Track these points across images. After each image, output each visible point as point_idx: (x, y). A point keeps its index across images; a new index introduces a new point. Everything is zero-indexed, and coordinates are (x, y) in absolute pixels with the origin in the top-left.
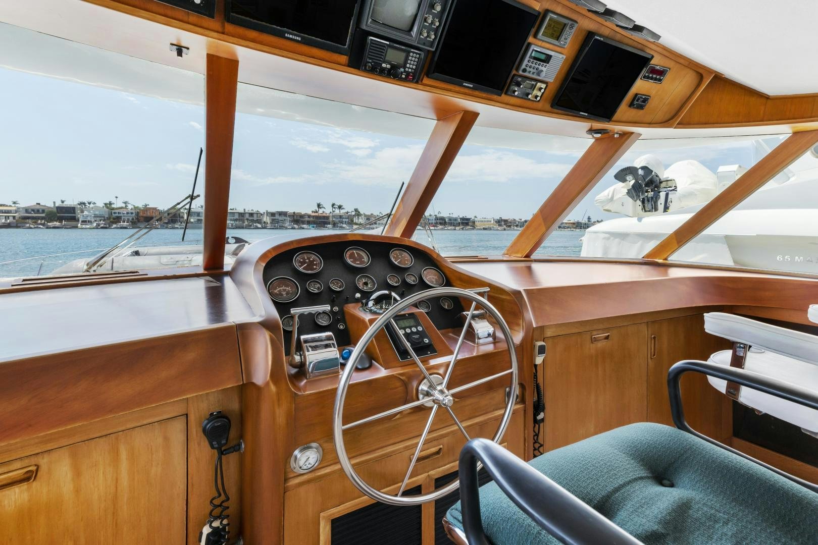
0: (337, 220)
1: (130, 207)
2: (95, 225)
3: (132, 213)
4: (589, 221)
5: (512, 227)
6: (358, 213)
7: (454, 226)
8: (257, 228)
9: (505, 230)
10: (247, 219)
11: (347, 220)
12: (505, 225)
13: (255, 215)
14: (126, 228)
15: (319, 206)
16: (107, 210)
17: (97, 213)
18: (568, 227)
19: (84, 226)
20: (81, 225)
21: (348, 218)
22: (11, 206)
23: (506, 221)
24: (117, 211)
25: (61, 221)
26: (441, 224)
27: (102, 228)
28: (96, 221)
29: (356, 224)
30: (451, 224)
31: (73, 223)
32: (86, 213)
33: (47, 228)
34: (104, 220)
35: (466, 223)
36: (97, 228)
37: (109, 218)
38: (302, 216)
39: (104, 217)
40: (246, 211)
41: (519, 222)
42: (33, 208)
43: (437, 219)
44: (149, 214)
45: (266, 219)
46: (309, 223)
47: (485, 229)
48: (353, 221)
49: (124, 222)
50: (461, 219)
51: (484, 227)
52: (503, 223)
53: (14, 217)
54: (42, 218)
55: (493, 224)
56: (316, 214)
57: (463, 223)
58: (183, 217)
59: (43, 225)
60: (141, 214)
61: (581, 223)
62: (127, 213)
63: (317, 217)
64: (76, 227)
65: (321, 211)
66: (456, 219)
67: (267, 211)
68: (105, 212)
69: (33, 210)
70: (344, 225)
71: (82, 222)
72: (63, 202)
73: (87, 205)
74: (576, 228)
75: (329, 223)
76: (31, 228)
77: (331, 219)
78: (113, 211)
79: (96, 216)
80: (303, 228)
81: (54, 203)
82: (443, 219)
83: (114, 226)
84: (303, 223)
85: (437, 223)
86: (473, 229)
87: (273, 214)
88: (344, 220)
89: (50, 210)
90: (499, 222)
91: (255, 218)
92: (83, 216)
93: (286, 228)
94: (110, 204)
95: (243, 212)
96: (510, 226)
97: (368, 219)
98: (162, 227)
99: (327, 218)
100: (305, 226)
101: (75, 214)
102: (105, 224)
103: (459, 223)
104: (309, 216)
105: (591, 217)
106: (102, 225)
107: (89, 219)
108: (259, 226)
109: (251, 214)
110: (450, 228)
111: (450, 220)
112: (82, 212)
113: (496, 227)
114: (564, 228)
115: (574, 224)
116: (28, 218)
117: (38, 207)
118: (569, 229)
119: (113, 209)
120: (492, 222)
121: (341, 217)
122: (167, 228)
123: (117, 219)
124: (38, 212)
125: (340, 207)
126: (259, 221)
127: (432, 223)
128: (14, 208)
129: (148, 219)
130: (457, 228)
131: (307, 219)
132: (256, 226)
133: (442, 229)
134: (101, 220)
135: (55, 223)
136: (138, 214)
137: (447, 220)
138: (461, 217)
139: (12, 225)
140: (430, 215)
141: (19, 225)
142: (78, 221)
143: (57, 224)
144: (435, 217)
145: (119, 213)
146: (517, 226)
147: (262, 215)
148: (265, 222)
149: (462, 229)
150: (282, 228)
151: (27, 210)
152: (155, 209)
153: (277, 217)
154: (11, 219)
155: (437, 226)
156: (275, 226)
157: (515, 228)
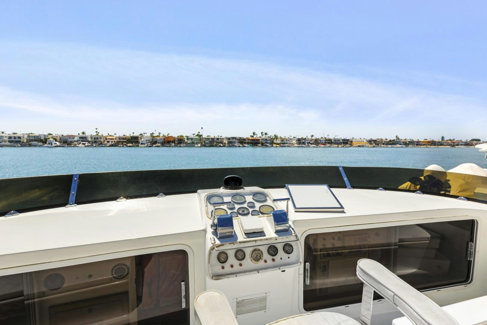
0: (264, 142)
1: (161, 135)
2: (146, 145)
3: (162, 139)
4: (443, 140)
5: (380, 145)
6: (276, 137)
7: (337, 144)
8: (220, 146)
9: (374, 147)
10: (216, 142)
11: (270, 141)
12: (374, 143)
13: (220, 139)
14: (159, 147)
15: (254, 133)
16: (151, 137)
17: (147, 139)
18: (424, 145)
19: (142, 146)
20: (141, 145)
21: (270, 140)
22: (113, 136)
23: (375, 141)
24: (155, 138)
25: (132, 144)
26: (329, 143)
27: (149, 147)
28: (146, 143)
29: (275, 144)
30: (335, 143)
31: (137, 144)
32: (143, 139)
33: (127, 147)
34: (150, 143)
35: (346, 142)
36: (147, 147)
37: (152, 142)
38: (244, 139)
39: (150, 141)
40: (215, 137)
41: (385, 141)
42: (122, 137)
43: (326, 140)
44: (169, 140)
45: (226, 141)
46: (248, 143)
47: (359, 146)
48: (273, 142)
49: (158, 143)
50: (342, 140)
51: (358, 145)
52: (373, 142)
53: (115, 141)
54: (125, 142)
55: (366, 143)
56: (253, 138)
57: (344, 143)
58: (185, 141)
59: (125, 145)
60: (166, 139)
61: (435, 142)
62: (160, 139)
63: (253, 140)
64: (138, 146)
65: (255, 136)
66: (339, 140)
67: (226, 137)
68: (150, 138)
69: (122, 138)
70: (268, 145)
71: (141, 144)
72: (133, 133)
73: (143, 135)
74: (431, 145)
75: (259, 143)
76: (121, 147)
77: (260, 141)
78: (154, 138)
79: (146, 140)
80: (245, 146)
81: (130, 134)
82: (330, 140)
83: (154, 145)
84: (245, 143)
85: (326, 143)
86: (351, 147)
87: (229, 139)
88: (268, 141)
89: (128, 138)
90: (370, 142)
91: (220, 141)
92: (141, 141)
93: (236, 147)
94: (153, 134)
95: (214, 138)
96: (378, 144)
97: (282, 141)
98: (176, 146)
99: (259, 140)
100: (246, 145)
101: (138, 139)
102: (150, 145)
103: (341, 142)
104: (249, 140)
105: (444, 137)
106: (149, 145)
107: (144, 142)
108: (222, 145)
109: (218, 139)
110: (335, 146)
111: (335, 140)
112: (141, 139)
113: (368, 145)
114: (421, 145)
115: (429, 142)
116: (120, 142)
117: (124, 137)
118: (425, 146)
119: (154, 137)
120: (365, 141)
121: (266, 139)
122: (177, 146)
123: (156, 142)
124: (123, 139)
125: (266, 134)
126: (222, 143)
127: (323, 143)
128: (115, 137)
129: (169, 142)
130: (340, 146)
131: (247, 141)
132: (220, 145)
133: (329, 147)
134: (149, 143)
135: (130, 144)
136: (164, 139)
137: (333, 141)
138: (343, 138)
139: (114, 145)
140: (322, 138)
141: (116, 145)
142: (139, 143)
143: (131, 145)
144: (324, 139)
145: (156, 139)
146: (383, 144)
147: (223, 139)
148: (224, 143)
149: (343, 146)
150: (233, 146)
151: (120, 139)
152: (172, 137)
153: (231, 140)
154: (113, 142)
155: (326, 145)
156: (230, 145)
157: (382, 145)
